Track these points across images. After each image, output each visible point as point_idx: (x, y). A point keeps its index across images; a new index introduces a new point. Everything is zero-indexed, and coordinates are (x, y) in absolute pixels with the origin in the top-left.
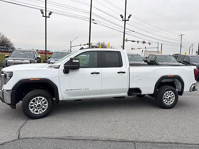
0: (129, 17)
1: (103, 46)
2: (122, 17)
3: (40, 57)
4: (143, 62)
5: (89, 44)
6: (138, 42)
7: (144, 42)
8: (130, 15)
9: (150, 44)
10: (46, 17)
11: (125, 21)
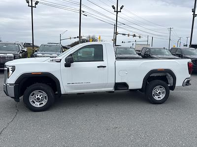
0: (121, 8)
1: (94, 40)
2: (114, 8)
3: (26, 50)
4: (137, 56)
5: (80, 37)
6: (128, 35)
7: (134, 36)
8: (123, 6)
9: (140, 37)
10: (32, 7)
11: (117, 12)
